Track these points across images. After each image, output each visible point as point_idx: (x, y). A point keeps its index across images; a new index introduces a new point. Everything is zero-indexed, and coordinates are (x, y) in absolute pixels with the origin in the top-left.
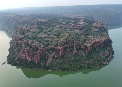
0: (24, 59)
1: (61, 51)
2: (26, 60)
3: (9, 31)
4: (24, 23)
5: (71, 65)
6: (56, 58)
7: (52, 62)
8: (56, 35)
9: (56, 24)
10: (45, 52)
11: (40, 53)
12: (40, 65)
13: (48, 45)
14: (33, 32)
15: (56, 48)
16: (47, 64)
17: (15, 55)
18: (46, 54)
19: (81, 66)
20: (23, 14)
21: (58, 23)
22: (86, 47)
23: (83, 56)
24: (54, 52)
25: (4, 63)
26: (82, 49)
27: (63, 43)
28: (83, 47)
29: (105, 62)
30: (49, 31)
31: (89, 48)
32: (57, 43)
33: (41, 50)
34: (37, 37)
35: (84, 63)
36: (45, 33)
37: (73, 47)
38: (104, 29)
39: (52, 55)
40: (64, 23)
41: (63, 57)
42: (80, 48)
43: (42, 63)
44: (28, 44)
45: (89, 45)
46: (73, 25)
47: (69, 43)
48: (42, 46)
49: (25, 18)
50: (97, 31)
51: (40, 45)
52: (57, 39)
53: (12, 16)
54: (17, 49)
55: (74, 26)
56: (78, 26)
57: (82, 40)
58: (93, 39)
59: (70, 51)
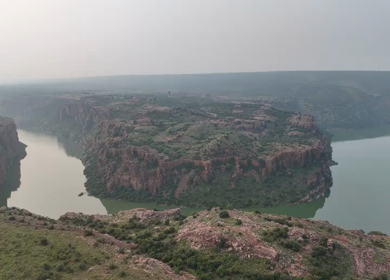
0: (126, 184)
2: (131, 186)
5: (228, 198)
6: (197, 184)
8: (196, 139)
9: (193, 117)
10: (173, 170)
11: (161, 173)
12: (162, 196)
13: (179, 157)
14: (142, 132)
15: (196, 162)
16: (177, 196)
17: (105, 177)
18: (175, 175)
19: (250, 201)
20: (104, 93)
21: (198, 114)
22: (263, 163)
23: (255, 181)
24: (192, 172)
25: (82, 194)
26: (254, 167)
27: (212, 153)
28: (255, 163)
29: (304, 196)
30: (179, 130)
31: (269, 166)
32: (198, 154)
34: (153, 141)
35: (257, 196)
37: (232, 161)
38: (314, 132)
39: (187, 177)
40: (216, 115)
42: (250, 163)
44: (135, 152)
45: (269, 159)
46: (237, 120)
47: (224, 152)
48: (167, 158)
49: (113, 104)
50: (296, 136)
51: (161, 155)
52: (199, 145)
53: (78, 98)
54: (109, 167)
55: (239, 123)
56: (249, 123)
57: (254, 149)
58: (280, 147)
59: (227, 169)
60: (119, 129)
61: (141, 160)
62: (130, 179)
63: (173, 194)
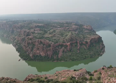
0: (38, 55)
1: (69, 46)
2: (40, 55)
5: (78, 56)
6: (66, 52)
7: (63, 55)
10: (56, 48)
11: (52, 49)
12: (54, 58)
13: (57, 42)
16: (59, 57)
17: (29, 52)
18: (57, 50)
19: (86, 57)
22: (87, 42)
23: (85, 49)
24: (63, 48)
26: (84, 44)
27: (69, 40)
28: (84, 43)
31: (89, 43)
32: (64, 41)
34: (44, 37)
35: (87, 54)
36: (50, 33)
37: (77, 43)
39: (62, 50)
40: (59, 26)
41: (70, 51)
42: (82, 43)
43: (55, 56)
44: (41, 42)
47: (73, 40)
48: (53, 43)
50: (87, 32)
51: (51, 42)
52: (63, 38)
57: (82, 38)
59: (75, 46)
61: (44, 45)
62: (40, 52)
63: (58, 57)
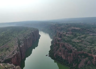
0: (60, 56)
1: (94, 59)
2: (62, 57)
3: (51, 34)
4: (62, 29)
6: (89, 65)
7: (84, 66)
8: (90, 43)
10: (78, 55)
11: (73, 55)
12: (72, 66)
13: (81, 50)
14: (68, 37)
15: (89, 54)
16: (79, 67)
17: (54, 51)
18: (79, 58)
20: (61, 23)
24: (87, 58)
25: (47, 55)
30: (82, 38)
33: (74, 53)
34: (72, 41)
36: (79, 39)
39: (84, 60)
43: (75, 64)
44: (64, 45)
48: (76, 50)
49: (62, 26)
51: (74, 48)
53: (54, 24)
54: (56, 48)
60: (61, 35)
61: (66, 49)
62: (61, 54)
63: (77, 66)
